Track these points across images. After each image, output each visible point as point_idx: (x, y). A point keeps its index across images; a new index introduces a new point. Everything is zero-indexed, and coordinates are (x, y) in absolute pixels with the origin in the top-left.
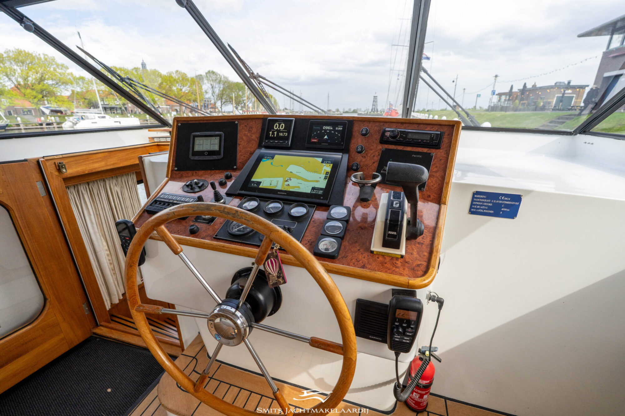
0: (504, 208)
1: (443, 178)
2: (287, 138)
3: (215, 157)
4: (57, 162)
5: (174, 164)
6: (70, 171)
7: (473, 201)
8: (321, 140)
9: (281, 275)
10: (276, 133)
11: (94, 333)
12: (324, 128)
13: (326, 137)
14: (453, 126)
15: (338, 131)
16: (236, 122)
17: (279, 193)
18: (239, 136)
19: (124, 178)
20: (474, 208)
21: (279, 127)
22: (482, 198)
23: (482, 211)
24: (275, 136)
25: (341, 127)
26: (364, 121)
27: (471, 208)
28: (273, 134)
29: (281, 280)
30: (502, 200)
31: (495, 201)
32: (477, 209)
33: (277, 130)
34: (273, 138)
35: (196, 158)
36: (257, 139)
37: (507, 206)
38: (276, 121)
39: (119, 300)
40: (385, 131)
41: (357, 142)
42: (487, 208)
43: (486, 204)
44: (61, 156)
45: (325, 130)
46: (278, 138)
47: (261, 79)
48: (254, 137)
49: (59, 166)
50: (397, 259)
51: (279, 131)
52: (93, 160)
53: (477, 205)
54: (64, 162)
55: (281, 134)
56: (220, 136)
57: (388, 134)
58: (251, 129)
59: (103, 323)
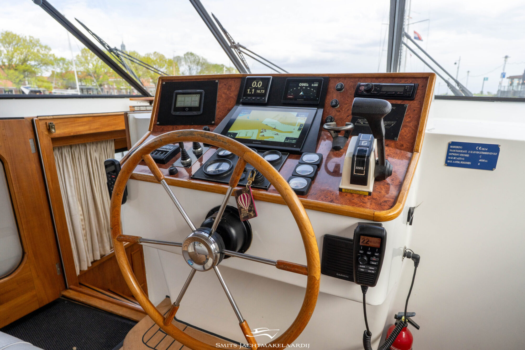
0: (481, 159)
1: (416, 127)
2: (264, 95)
3: (195, 113)
4: (48, 122)
5: (157, 119)
6: (58, 132)
7: (448, 152)
8: (297, 96)
9: (253, 209)
10: (253, 90)
11: (63, 296)
12: (301, 84)
13: (301, 93)
14: (427, 78)
15: (314, 87)
16: (217, 81)
17: (253, 142)
18: (218, 94)
19: (103, 145)
20: (450, 160)
21: (257, 85)
22: (458, 149)
23: (459, 162)
24: (253, 93)
25: (317, 84)
26: (340, 78)
27: (447, 159)
28: (251, 91)
29: (252, 214)
30: (479, 150)
31: (471, 152)
32: (453, 160)
33: (255, 88)
34: (251, 95)
35: (178, 113)
36: (235, 97)
37: (484, 157)
38: (254, 79)
39: (88, 267)
40: (359, 86)
41: (333, 97)
42: (463, 159)
43: (462, 155)
44: (52, 117)
45: (302, 87)
46: (256, 95)
47: (241, 49)
48: (232, 95)
49: (49, 126)
50: (365, 196)
51: (256, 89)
52: (79, 123)
53: (453, 156)
54: (54, 122)
55: (258, 91)
56: (200, 93)
57: (362, 88)
58: (229, 88)
59: (71, 287)
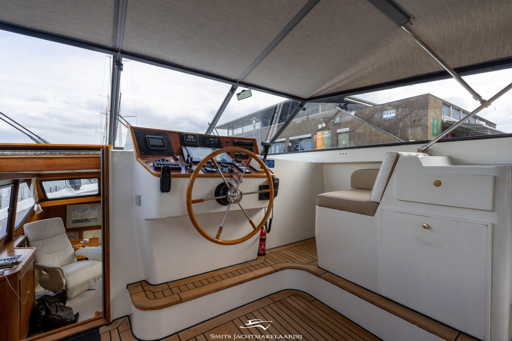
0: (271, 164)
2: (197, 142)
3: (163, 149)
8: (211, 144)
10: (190, 139)
12: (210, 139)
14: (255, 140)
15: (216, 140)
16: (167, 133)
18: (170, 140)
33: (190, 138)
34: (190, 142)
35: (153, 148)
36: (179, 142)
38: (189, 135)
40: (235, 141)
45: (212, 140)
46: (192, 142)
48: (177, 141)
51: (191, 139)
55: (193, 140)
58: (174, 137)
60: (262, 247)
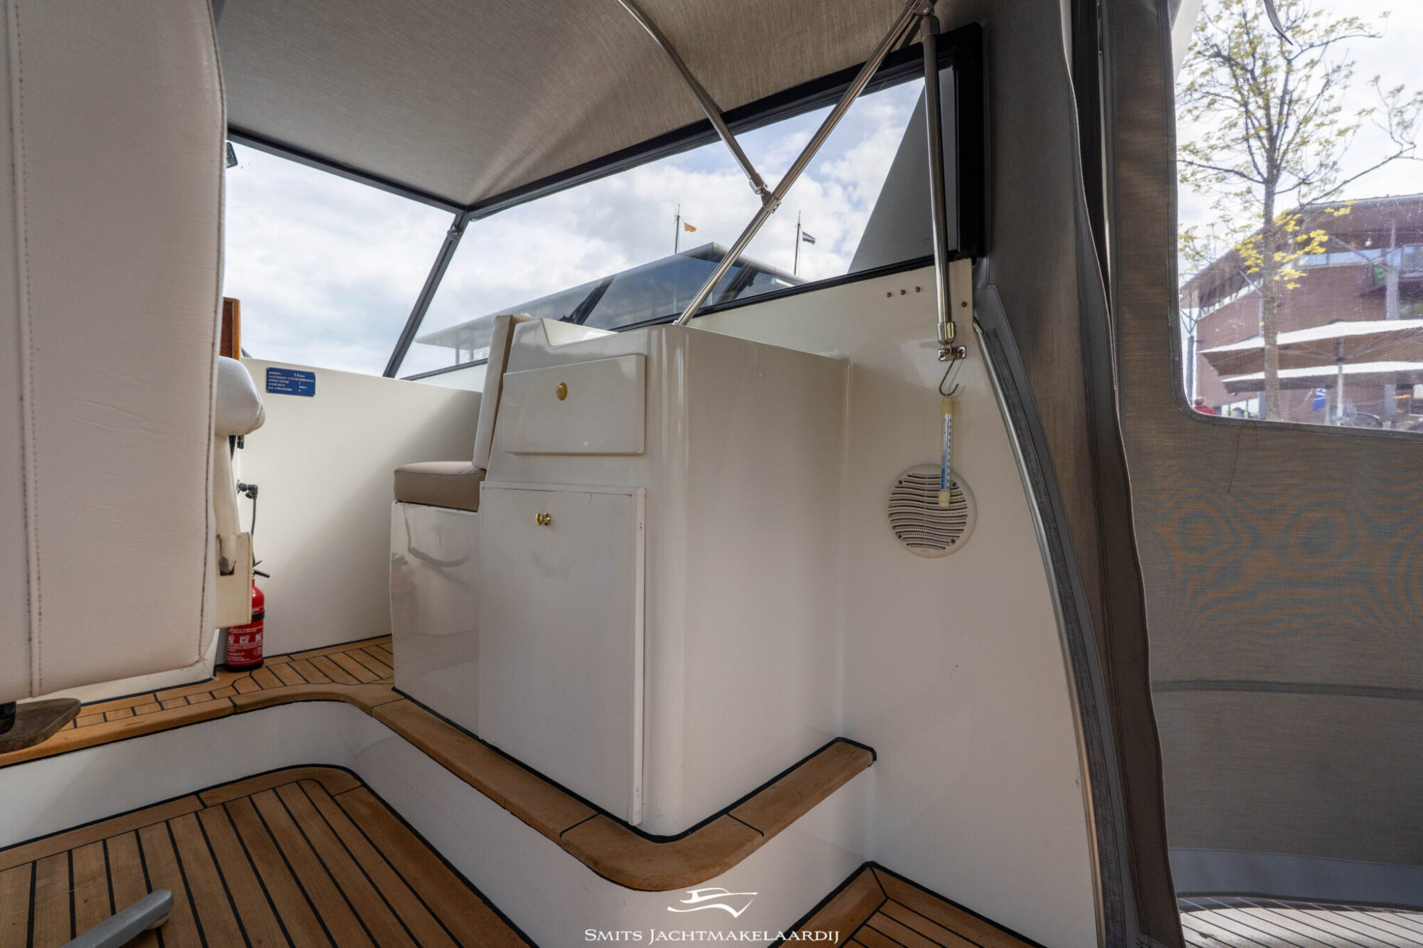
0: (301, 385)
7: (268, 378)
14: (231, 303)
20: (271, 386)
22: (278, 375)
23: (280, 389)
27: (268, 385)
30: (297, 377)
31: (291, 379)
32: (274, 386)
37: (303, 383)
42: (284, 385)
43: (281, 381)
53: (274, 382)
60: (241, 642)
